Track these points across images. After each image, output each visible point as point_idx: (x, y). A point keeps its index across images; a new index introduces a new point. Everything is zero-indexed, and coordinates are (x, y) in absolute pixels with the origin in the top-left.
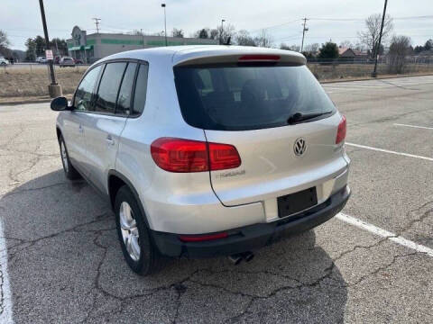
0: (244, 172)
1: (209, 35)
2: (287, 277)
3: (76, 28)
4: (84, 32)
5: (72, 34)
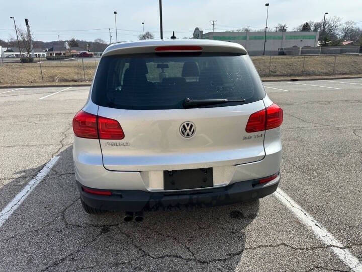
0: (128, 144)
1: (312, 28)
2: (188, 248)
3: (197, 29)
4: (202, 32)
5: (194, 34)
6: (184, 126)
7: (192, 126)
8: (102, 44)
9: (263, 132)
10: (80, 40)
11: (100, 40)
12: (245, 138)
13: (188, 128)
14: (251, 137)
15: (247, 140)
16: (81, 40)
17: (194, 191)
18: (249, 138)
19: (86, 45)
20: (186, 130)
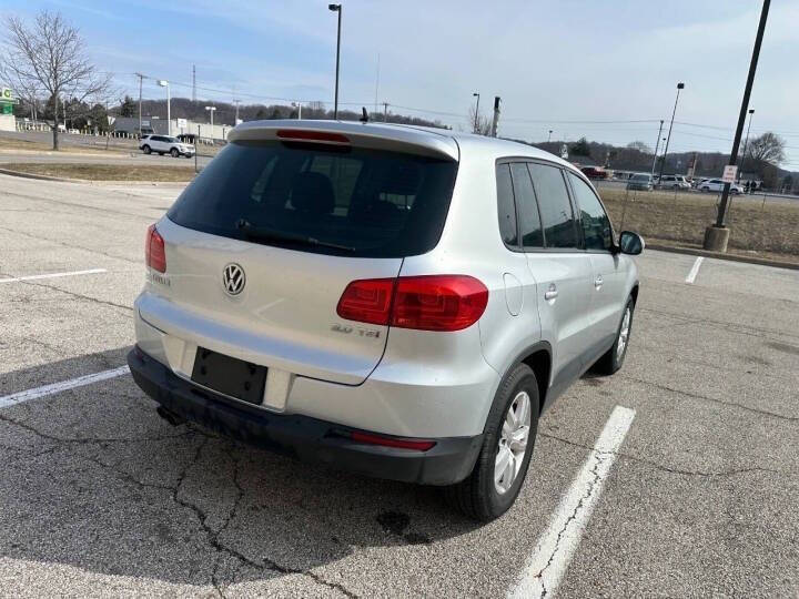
6: (228, 270)
7: (238, 273)
8: (644, 154)
9: (383, 329)
10: (600, 141)
11: (640, 144)
12: (337, 329)
13: (232, 276)
14: (351, 330)
15: (340, 334)
16: (600, 143)
17: (227, 399)
18: (345, 330)
19: (604, 154)
20: (229, 279)
